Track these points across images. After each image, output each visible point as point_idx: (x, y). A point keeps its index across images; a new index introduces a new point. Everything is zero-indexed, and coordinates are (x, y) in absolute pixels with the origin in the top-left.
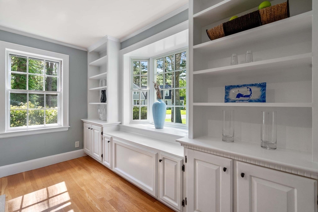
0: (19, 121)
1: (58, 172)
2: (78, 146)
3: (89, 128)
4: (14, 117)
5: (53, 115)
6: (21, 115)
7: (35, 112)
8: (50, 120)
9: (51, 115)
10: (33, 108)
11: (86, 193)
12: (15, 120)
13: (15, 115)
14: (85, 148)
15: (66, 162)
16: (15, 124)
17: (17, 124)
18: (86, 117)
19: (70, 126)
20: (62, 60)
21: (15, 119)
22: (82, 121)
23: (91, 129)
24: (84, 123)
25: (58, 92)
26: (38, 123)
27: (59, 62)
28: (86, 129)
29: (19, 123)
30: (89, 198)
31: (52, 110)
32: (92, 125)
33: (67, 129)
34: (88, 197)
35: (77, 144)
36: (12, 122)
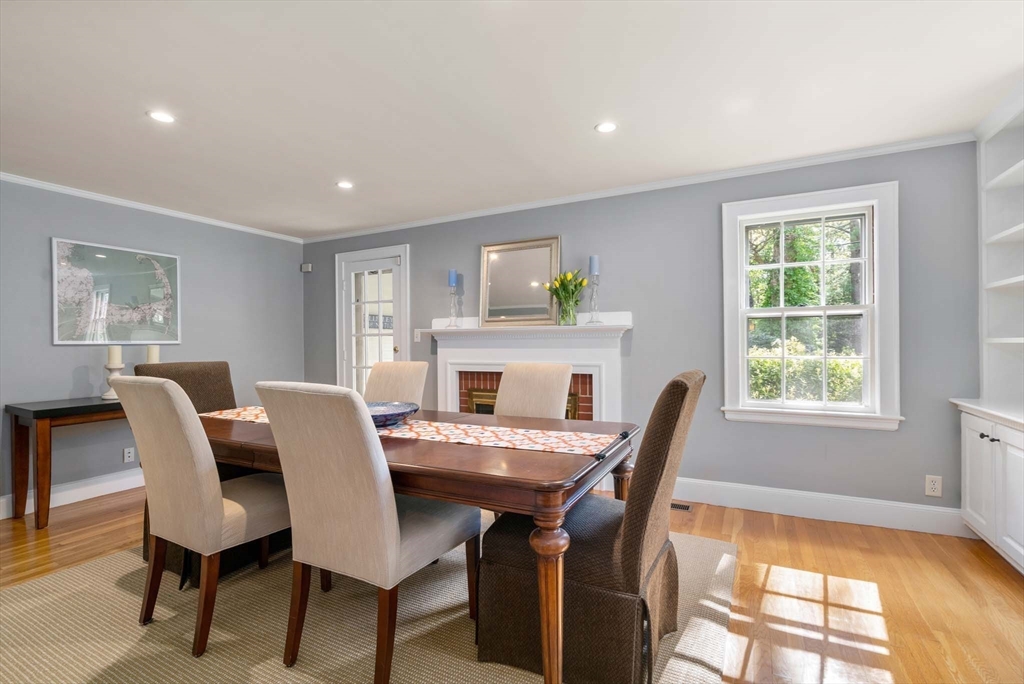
0: (769, 388)
1: (861, 550)
2: (938, 493)
3: (982, 436)
4: (760, 375)
5: (853, 378)
6: (775, 370)
7: (806, 364)
8: (845, 390)
9: (849, 376)
10: (801, 353)
11: (948, 657)
12: (763, 384)
13: (761, 371)
14: (968, 509)
15: (891, 530)
16: (761, 392)
17: (766, 394)
18: (975, 393)
19: (903, 418)
20: (874, 202)
21: (761, 381)
22: (956, 405)
23: (993, 440)
24: (963, 415)
25: (864, 307)
26: (812, 396)
27: (866, 212)
28: (969, 437)
29: (771, 391)
30: (957, 677)
31: (854, 361)
32: (996, 423)
33: (895, 427)
34: (956, 674)
35: (934, 484)
36: (755, 387)
